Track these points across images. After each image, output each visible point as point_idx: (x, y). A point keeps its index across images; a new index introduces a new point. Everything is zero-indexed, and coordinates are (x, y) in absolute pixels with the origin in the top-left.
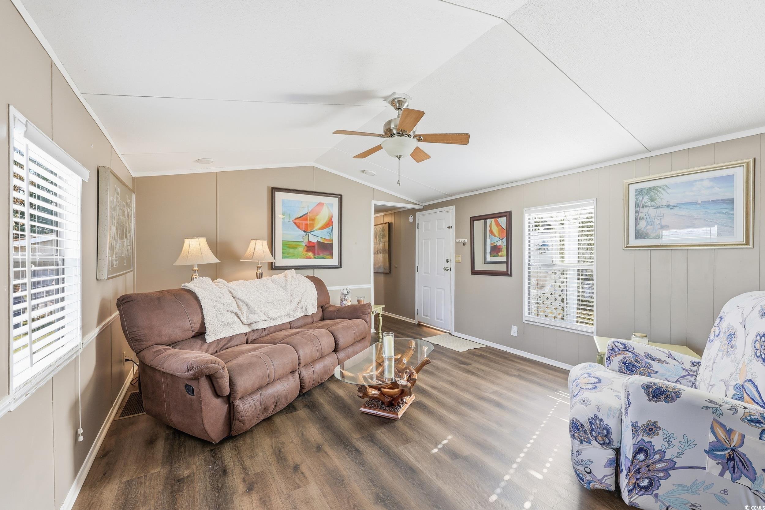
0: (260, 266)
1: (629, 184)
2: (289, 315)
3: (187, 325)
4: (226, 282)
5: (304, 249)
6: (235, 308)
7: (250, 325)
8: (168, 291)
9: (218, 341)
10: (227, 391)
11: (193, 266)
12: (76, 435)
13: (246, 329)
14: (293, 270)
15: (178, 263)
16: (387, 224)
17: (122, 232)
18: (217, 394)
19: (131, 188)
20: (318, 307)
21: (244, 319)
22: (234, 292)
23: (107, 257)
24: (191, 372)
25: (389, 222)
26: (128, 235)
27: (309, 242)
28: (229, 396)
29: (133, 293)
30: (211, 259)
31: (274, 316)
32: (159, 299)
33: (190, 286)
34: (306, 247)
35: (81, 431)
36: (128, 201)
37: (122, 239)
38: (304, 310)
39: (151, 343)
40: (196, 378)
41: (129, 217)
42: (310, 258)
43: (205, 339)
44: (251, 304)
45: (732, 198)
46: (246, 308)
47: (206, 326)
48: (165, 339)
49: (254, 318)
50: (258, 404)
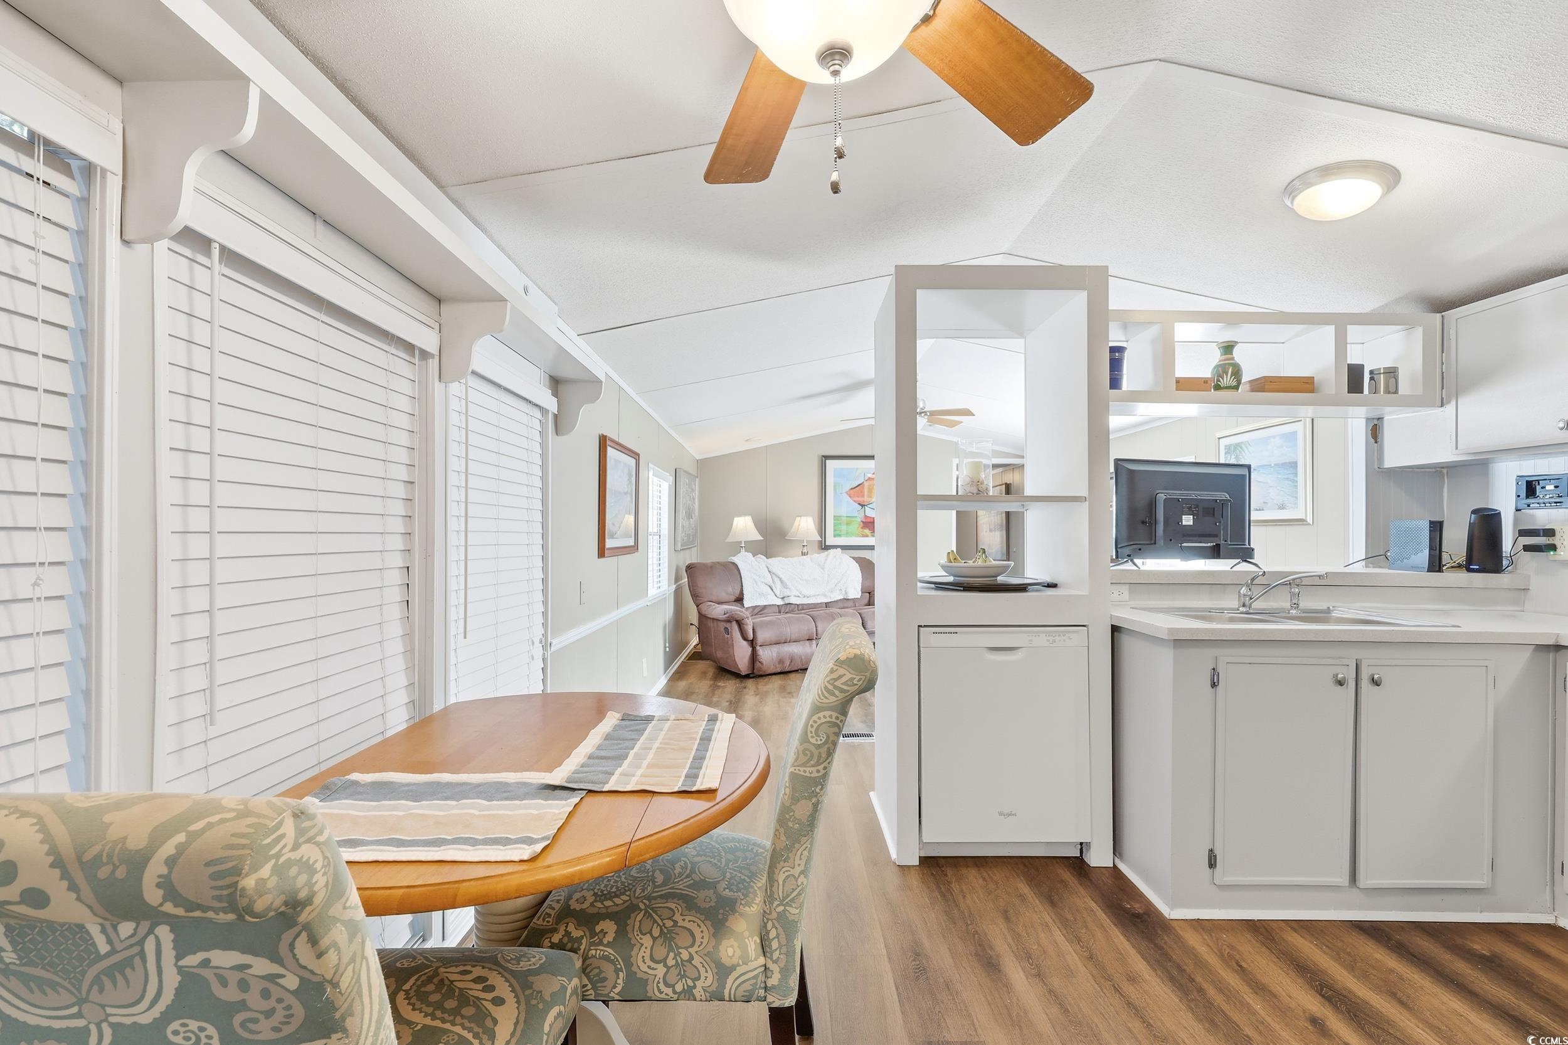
0: (805, 544)
1: (1219, 438)
2: (825, 596)
3: (730, 590)
4: (765, 558)
5: (860, 525)
6: (770, 581)
7: (783, 598)
8: (718, 563)
9: (754, 608)
10: (751, 637)
11: (741, 542)
12: (665, 647)
13: (780, 602)
14: (839, 549)
15: (729, 540)
16: (1004, 486)
17: (689, 515)
18: (745, 638)
19: (696, 475)
20: (862, 593)
21: (778, 593)
22: (770, 567)
23: (680, 534)
24: (725, 616)
25: (1006, 484)
26: (693, 515)
27: (866, 517)
28: (752, 640)
29: (696, 562)
30: (756, 536)
31: (807, 593)
32: (711, 567)
33: (735, 559)
34: (862, 523)
35: (667, 645)
36: (693, 486)
37: (689, 519)
38: (844, 592)
39: (706, 600)
40: (728, 621)
41: (694, 499)
42: (867, 536)
43: (743, 604)
44: (784, 578)
45: (1295, 461)
46: (780, 583)
47: (744, 593)
48: (714, 599)
49: (787, 593)
50: (775, 655)
